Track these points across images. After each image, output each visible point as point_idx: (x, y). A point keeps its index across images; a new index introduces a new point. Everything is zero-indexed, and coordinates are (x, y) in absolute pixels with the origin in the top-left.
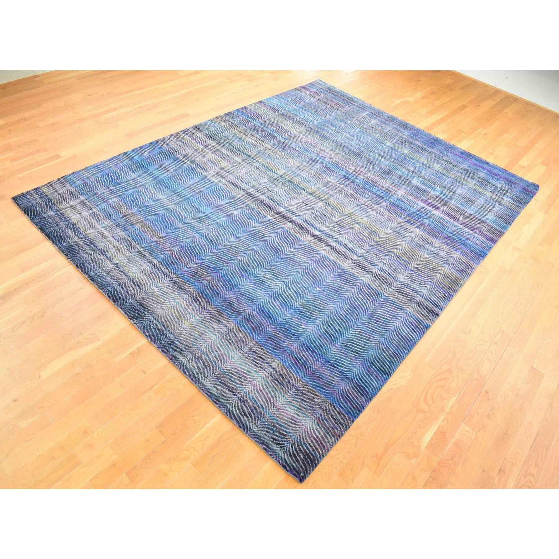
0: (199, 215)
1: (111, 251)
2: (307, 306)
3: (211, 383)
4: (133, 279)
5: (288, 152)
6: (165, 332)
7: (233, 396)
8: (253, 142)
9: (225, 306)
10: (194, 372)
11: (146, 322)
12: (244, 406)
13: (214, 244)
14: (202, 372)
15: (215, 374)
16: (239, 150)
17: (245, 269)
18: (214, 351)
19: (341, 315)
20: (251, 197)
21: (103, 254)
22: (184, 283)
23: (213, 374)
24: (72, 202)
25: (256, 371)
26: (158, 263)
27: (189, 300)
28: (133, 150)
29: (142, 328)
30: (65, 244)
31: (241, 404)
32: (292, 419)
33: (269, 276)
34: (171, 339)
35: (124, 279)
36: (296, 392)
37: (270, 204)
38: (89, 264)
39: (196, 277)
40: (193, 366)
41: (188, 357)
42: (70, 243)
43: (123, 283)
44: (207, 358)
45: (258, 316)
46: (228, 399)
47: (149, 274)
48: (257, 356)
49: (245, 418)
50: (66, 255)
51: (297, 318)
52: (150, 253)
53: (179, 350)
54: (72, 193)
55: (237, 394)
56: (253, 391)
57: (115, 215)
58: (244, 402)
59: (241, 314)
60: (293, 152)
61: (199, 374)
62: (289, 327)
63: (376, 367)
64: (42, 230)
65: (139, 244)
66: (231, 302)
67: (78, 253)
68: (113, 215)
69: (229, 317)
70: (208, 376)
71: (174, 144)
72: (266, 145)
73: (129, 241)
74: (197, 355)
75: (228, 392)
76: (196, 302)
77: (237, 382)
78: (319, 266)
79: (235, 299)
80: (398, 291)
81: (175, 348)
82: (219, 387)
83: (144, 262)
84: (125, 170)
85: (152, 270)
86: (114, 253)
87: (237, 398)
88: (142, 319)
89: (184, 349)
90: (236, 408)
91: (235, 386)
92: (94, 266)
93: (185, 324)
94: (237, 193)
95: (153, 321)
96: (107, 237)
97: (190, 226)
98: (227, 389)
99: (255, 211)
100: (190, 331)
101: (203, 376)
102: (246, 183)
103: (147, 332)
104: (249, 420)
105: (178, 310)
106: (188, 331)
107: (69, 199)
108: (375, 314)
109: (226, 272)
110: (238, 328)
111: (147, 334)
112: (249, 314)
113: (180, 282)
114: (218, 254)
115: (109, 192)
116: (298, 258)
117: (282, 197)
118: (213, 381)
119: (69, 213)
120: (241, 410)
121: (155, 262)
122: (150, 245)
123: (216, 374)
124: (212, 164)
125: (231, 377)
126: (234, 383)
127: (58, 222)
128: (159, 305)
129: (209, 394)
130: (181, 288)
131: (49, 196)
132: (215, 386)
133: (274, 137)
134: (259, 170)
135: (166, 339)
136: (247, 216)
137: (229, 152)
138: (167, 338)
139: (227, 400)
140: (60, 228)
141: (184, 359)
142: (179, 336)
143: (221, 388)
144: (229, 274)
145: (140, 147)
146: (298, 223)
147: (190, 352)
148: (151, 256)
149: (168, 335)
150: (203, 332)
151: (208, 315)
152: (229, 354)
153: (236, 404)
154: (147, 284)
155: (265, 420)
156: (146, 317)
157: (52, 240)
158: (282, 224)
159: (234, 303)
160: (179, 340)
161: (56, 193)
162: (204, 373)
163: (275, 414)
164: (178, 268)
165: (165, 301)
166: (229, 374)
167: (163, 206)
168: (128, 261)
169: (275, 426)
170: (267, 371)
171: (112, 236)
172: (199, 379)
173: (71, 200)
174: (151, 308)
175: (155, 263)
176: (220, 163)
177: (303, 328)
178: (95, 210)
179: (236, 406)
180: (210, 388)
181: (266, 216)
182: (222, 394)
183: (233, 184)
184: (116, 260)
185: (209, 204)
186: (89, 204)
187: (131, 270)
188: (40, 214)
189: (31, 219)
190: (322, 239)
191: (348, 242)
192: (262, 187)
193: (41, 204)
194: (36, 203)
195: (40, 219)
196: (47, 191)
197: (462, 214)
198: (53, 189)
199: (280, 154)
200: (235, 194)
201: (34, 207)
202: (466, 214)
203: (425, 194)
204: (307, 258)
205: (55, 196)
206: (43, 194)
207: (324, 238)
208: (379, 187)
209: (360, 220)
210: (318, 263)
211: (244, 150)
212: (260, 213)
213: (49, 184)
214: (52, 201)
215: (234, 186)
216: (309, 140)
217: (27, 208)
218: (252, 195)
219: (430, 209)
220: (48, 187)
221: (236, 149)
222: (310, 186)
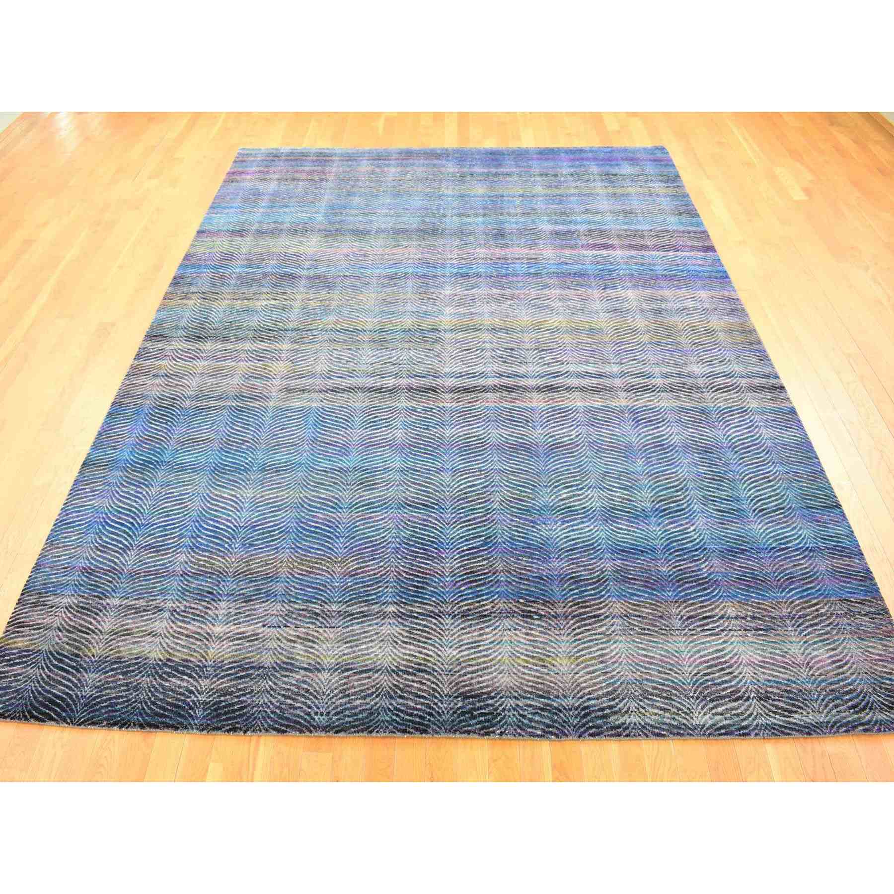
0: (351, 477)
1: (299, 654)
2: (659, 496)
3: (705, 714)
4: (396, 667)
5: (341, 287)
6: (555, 705)
7: (747, 703)
8: (271, 302)
9: (573, 587)
10: (668, 721)
11: (511, 718)
12: (776, 703)
13: (436, 507)
14: (676, 711)
15: (692, 697)
16: (270, 330)
17: (524, 510)
18: (647, 666)
19: (704, 474)
20: (385, 392)
21: (291, 671)
22: (477, 605)
23: (688, 699)
24: (107, 623)
25: (725, 642)
26: (398, 608)
27: (517, 624)
28: (95, 446)
29: (519, 731)
30: (199, 713)
31: (770, 704)
32: (834, 662)
33: (564, 493)
34: (576, 705)
35: (385, 681)
36: (793, 622)
37: (424, 384)
38: (291, 707)
39: (480, 580)
40: (656, 714)
41: (633, 708)
42: (205, 703)
43: (390, 688)
44: (654, 685)
45: (628, 564)
46: (748, 712)
47: (410, 638)
48: (700, 620)
49: (796, 716)
50: (234, 729)
51: (671, 523)
52: (366, 601)
53: (608, 711)
54: (82, 608)
55: (746, 695)
56: (756, 672)
57: (217, 586)
58: (768, 698)
59: (606, 580)
60: (348, 282)
61: (676, 717)
62: (679, 545)
63: (817, 509)
64: (123, 724)
65: (327, 601)
66: (574, 575)
67: (246, 707)
68: (215, 588)
69: (600, 598)
70: (688, 708)
71: (154, 388)
72: (299, 297)
73: (303, 610)
74: (636, 694)
75: (735, 704)
76: (531, 617)
77: (726, 678)
78: (599, 427)
79: (570, 564)
80: (713, 389)
81: (600, 713)
82: (720, 710)
83: (377, 624)
84: (128, 493)
85: (405, 626)
86: (306, 651)
87: (755, 700)
88: (499, 718)
89: (612, 703)
90: (771, 714)
91: (731, 687)
92: (305, 703)
93: (563, 664)
94: (359, 402)
95: (518, 705)
96: (257, 634)
97: (363, 506)
98: (730, 701)
99: (419, 410)
100: (583, 668)
101: (683, 715)
102: (350, 376)
103: (535, 731)
104: (802, 713)
105: (525, 653)
106: (580, 671)
107: (91, 623)
108: (733, 441)
109: (506, 536)
110: (630, 603)
111: (539, 732)
112: (615, 572)
113: (469, 607)
114: (461, 518)
115: (150, 553)
116: (563, 437)
117: (426, 362)
118: (702, 709)
119: (128, 649)
120: (780, 711)
121: (392, 608)
122: (346, 590)
123: (691, 694)
124: (258, 380)
125: (712, 679)
126: (726, 685)
127: (131, 683)
128: (490, 670)
129: (723, 731)
130: (485, 616)
131: (44, 647)
132: (714, 711)
133: (293, 277)
134: (339, 342)
135: (571, 713)
136: (421, 428)
137: (258, 342)
138: (571, 710)
139: (750, 715)
140: (150, 691)
141: (632, 716)
142: (581, 690)
143: (724, 708)
144: (515, 536)
145: (100, 434)
146: (495, 386)
147: (623, 699)
148: (373, 604)
149: (564, 705)
150: (599, 653)
151: (572, 622)
152: (668, 652)
153: (764, 709)
154: (428, 655)
155: (814, 694)
156: (501, 708)
157: (168, 726)
158: (478, 403)
159: (578, 572)
160: (589, 696)
161: (50, 633)
162: (679, 709)
163: (813, 675)
164: (436, 588)
165: (491, 657)
166: (706, 678)
167: (278, 506)
168: (348, 645)
169: (832, 690)
170: (734, 628)
171: (264, 626)
172: (684, 724)
173: (99, 622)
174: (487, 686)
175: (394, 612)
176: (270, 371)
177: (694, 530)
178: (169, 604)
179: (767, 712)
180: (710, 722)
181: (444, 407)
182: (735, 714)
183: (332, 391)
184: (328, 661)
185: (344, 450)
186: (142, 603)
187: (372, 655)
188: (74, 697)
189: (69, 721)
190: (552, 385)
191: (585, 367)
192: (380, 366)
193: (48, 676)
194: (34, 683)
195: (86, 706)
196: (26, 641)
197: (643, 237)
198: (34, 629)
199: (336, 297)
200: (357, 404)
201: (42, 694)
202: (646, 233)
203: (575, 236)
204: (572, 428)
205: (57, 639)
206: (26, 653)
207: (553, 383)
208: (517, 261)
209: (556, 324)
210: (593, 425)
211: (276, 325)
212: (432, 408)
213: (13, 625)
214: (63, 652)
215: (339, 392)
216: (345, 251)
217: (29, 707)
218: (382, 388)
219: (604, 252)
220: (18, 632)
221: (262, 331)
222: (437, 319)
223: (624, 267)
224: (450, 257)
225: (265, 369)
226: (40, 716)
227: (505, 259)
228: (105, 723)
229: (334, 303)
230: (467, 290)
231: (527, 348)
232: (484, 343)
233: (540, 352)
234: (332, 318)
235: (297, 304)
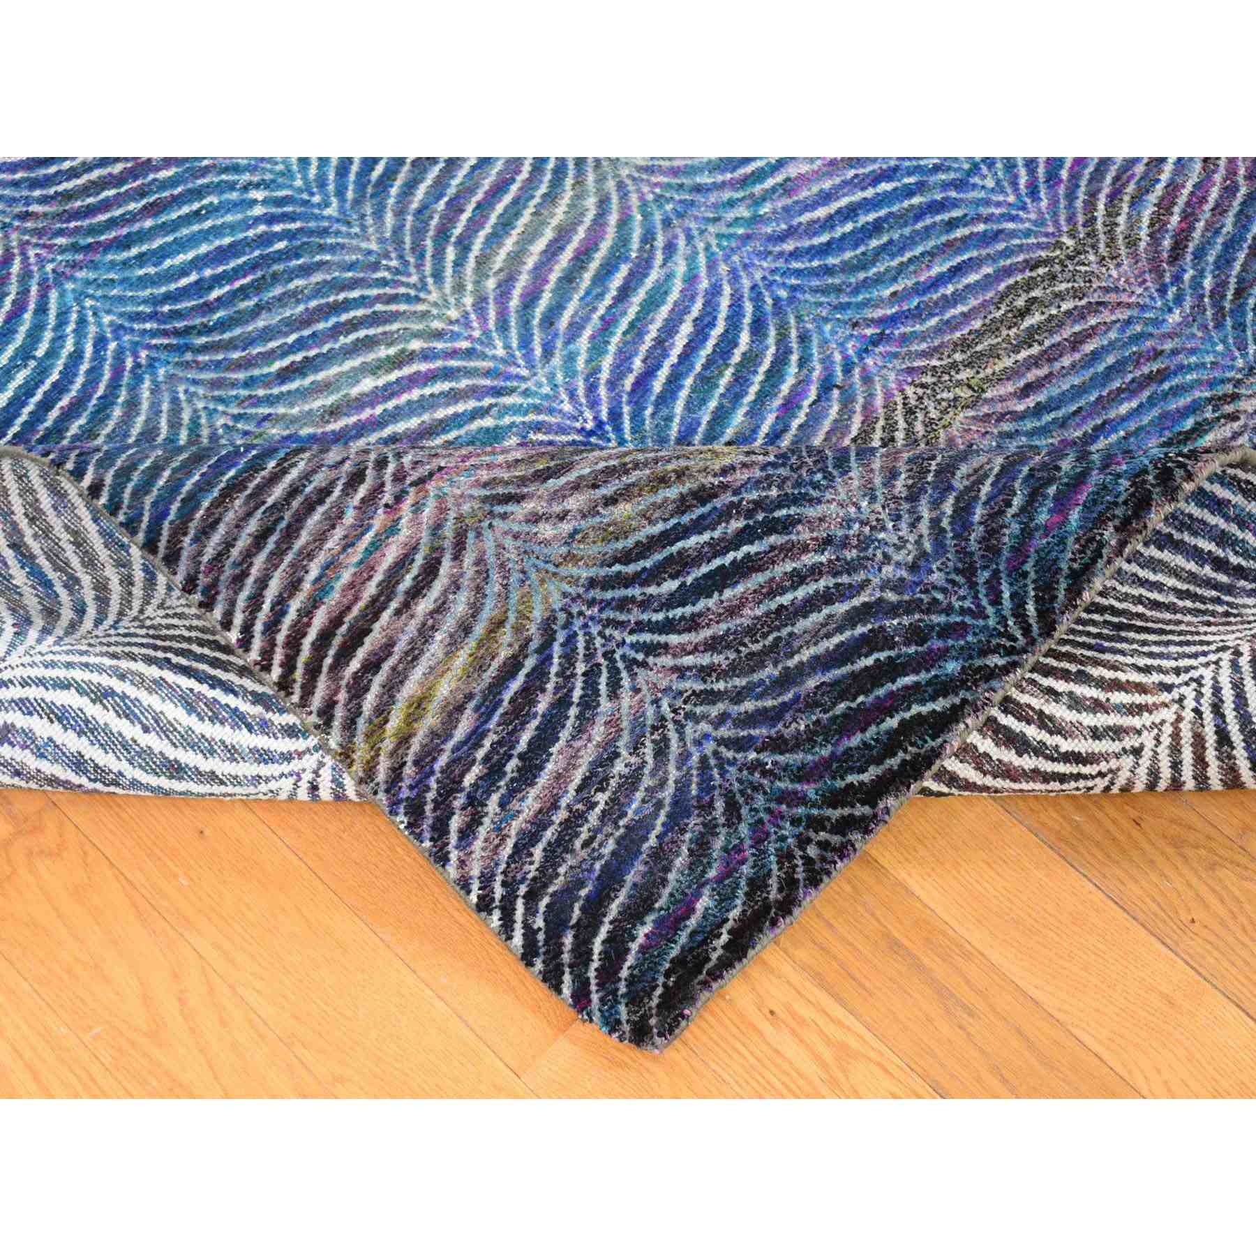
131: (550, 596)
161: (495, 541)
188: (891, 596)
189: (996, 660)
193: (713, 645)
194: (696, 719)
195: (969, 572)
196: (450, 653)
198: (416, 592)
201: (785, 707)
205: (546, 530)
206: (516, 685)
213: (313, 671)
214: (641, 536)
217: (810, 790)
220: (372, 666)
226: (893, 762)
228: (1109, 534)
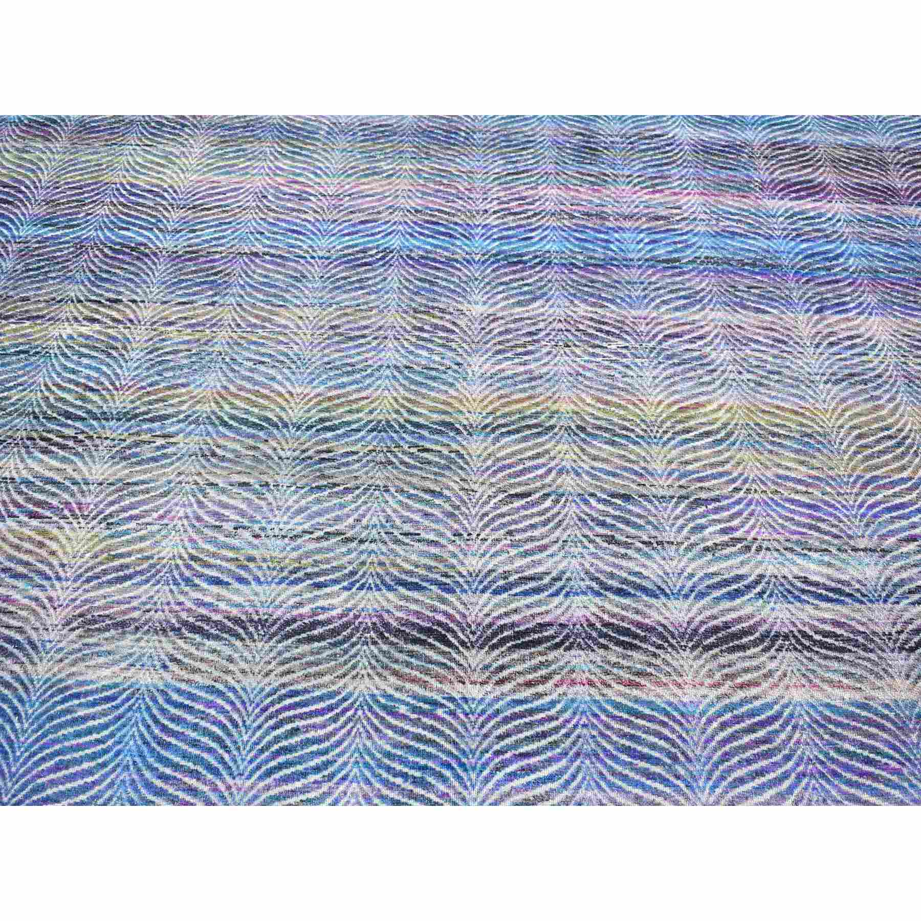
5: (242, 287)
8: (83, 330)
16: (68, 415)
20: (321, 638)
37: (417, 614)
60: (258, 273)
72: (146, 313)
99: (403, 709)
102: (241, 580)
117: (424, 535)
124: (21, 584)
133: (139, 252)
134: (223, 459)
136: (405, 776)
137: (37, 454)
146: (591, 625)
158: (550, 684)
176: (53, 553)
181: (466, 700)
183: (194, 629)
190: (727, 625)
191: (799, 561)
192: (312, 546)
197: (882, 165)
199: (228, 316)
200: (250, 682)
202: (889, 156)
203: (744, 158)
204: (786, 784)
207: (729, 617)
208: (627, 224)
209: (723, 416)
210: (835, 774)
211: (83, 399)
212: (435, 703)
215: (208, 636)
216: (259, 182)
218: (314, 625)
219: (807, 205)
221: (49, 419)
222: (452, 392)
223: (855, 247)
224: (482, 207)
225: (41, 545)
227: (602, 216)
229: (223, 335)
230: (519, 304)
231: (661, 492)
232: (560, 473)
233: (691, 507)
234: (213, 380)
235: (139, 335)
